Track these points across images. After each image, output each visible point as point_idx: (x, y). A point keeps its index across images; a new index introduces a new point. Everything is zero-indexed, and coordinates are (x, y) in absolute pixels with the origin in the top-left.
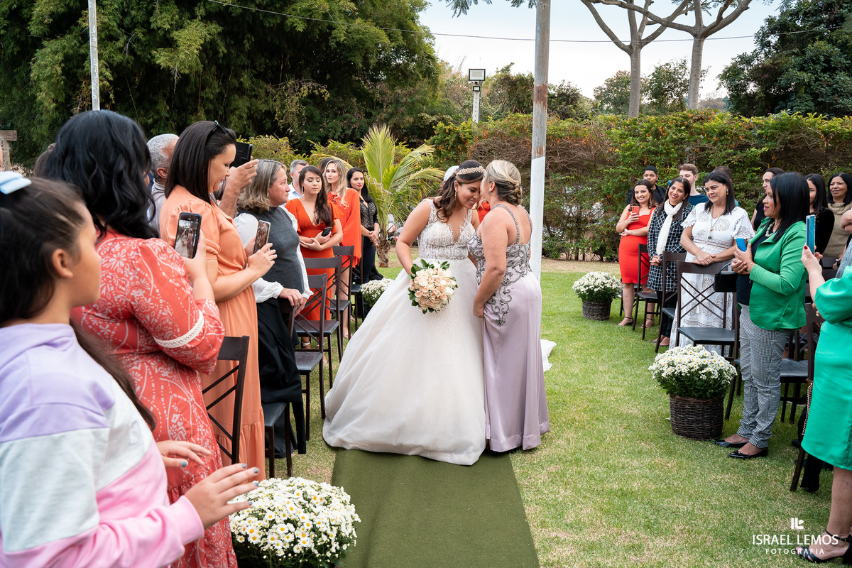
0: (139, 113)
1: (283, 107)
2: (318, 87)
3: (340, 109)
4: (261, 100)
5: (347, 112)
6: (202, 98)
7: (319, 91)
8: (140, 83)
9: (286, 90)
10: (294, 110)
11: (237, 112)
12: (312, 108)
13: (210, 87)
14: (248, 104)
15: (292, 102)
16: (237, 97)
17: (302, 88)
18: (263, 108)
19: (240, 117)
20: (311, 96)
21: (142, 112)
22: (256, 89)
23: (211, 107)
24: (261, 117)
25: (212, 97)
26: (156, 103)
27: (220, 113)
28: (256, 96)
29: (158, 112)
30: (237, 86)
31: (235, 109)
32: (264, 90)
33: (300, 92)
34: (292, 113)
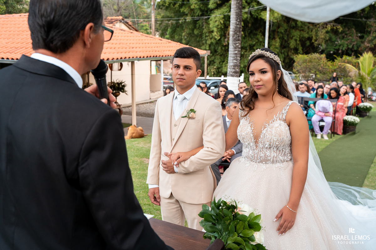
0: (249, 40)
1: (316, 35)
2: (336, 25)
3: (346, 34)
4: (305, 32)
5: (350, 36)
6: (278, 32)
7: (336, 28)
8: (251, 26)
9: (319, 27)
10: (323, 37)
11: (294, 38)
12: (331, 35)
13: (282, 27)
14: (299, 34)
15: (322, 32)
16: (294, 30)
17: (327, 26)
18: (306, 36)
19: (296, 40)
20: (332, 30)
21: (250, 39)
22: (303, 26)
23: (281, 35)
24: (305, 40)
25: (283, 31)
26: (256, 34)
27: (285, 38)
28: (303, 30)
29: (257, 39)
30: (294, 25)
31: (293, 37)
32: (307, 27)
33: (326, 28)
34: (322, 38)
